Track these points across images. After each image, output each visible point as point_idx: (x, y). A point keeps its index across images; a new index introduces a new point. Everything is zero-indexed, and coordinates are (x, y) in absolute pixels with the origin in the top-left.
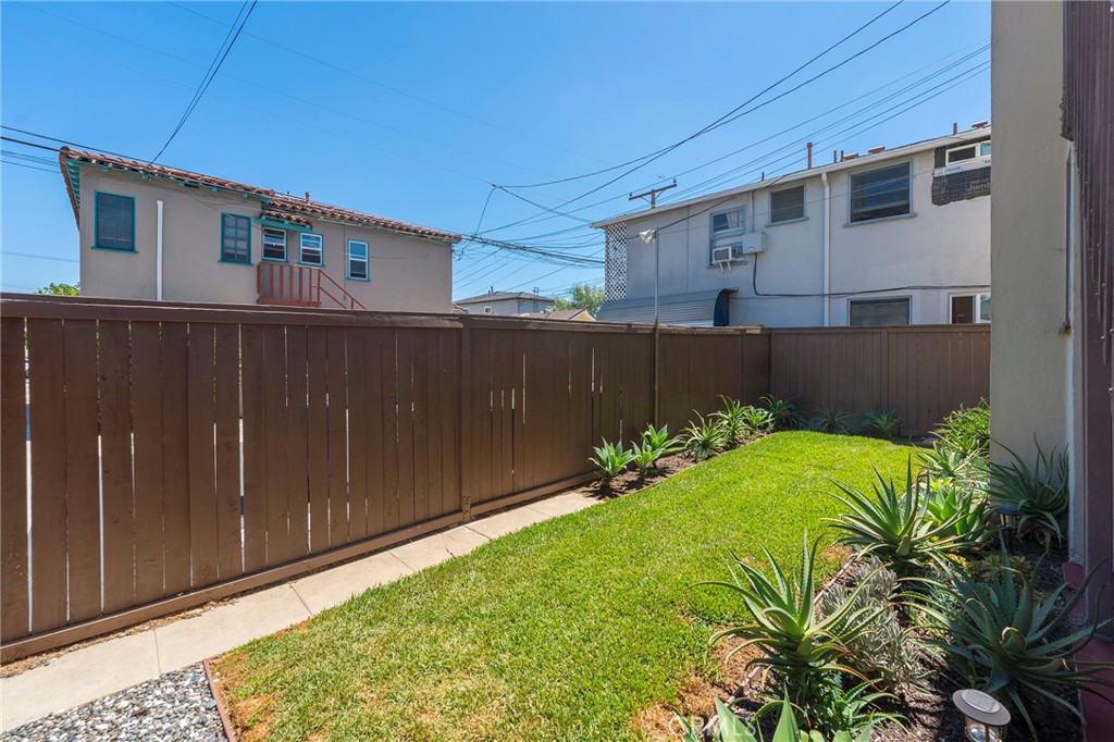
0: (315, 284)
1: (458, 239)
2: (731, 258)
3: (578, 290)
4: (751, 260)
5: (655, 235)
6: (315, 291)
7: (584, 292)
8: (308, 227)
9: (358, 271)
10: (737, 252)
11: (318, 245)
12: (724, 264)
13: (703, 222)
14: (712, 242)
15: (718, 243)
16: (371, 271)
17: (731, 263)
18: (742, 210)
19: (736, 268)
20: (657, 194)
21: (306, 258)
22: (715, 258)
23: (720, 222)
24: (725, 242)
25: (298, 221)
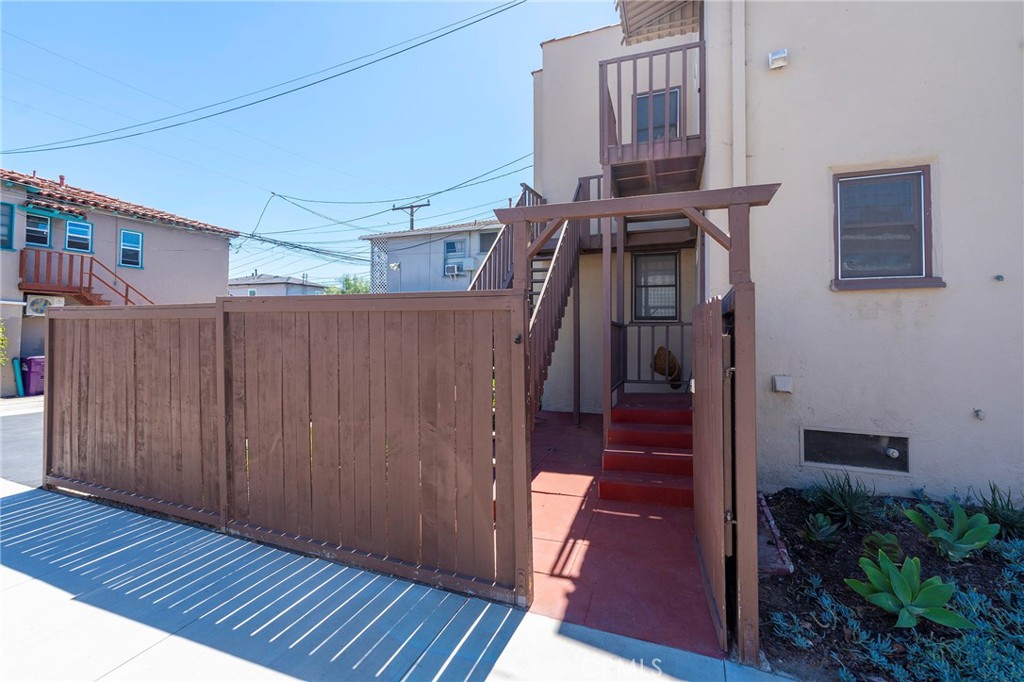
0: (86, 269)
1: (236, 235)
2: (456, 272)
3: (347, 280)
4: (468, 274)
5: (399, 266)
6: (86, 277)
7: (352, 282)
8: (81, 217)
9: (131, 258)
10: (460, 269)
11: (86, 233)
12: (453, 276)
13: (440, 246)
14: (445, 260)
15: (450, 261)
16: (145, 259)
17: (457, 275)
18: (462, 242)
19: (460, 279)
20: (415, 209)
21: (71, 244)
22: (447, 271)
23: (450, 247)
24: (453, 262)
25: (70, 211)
